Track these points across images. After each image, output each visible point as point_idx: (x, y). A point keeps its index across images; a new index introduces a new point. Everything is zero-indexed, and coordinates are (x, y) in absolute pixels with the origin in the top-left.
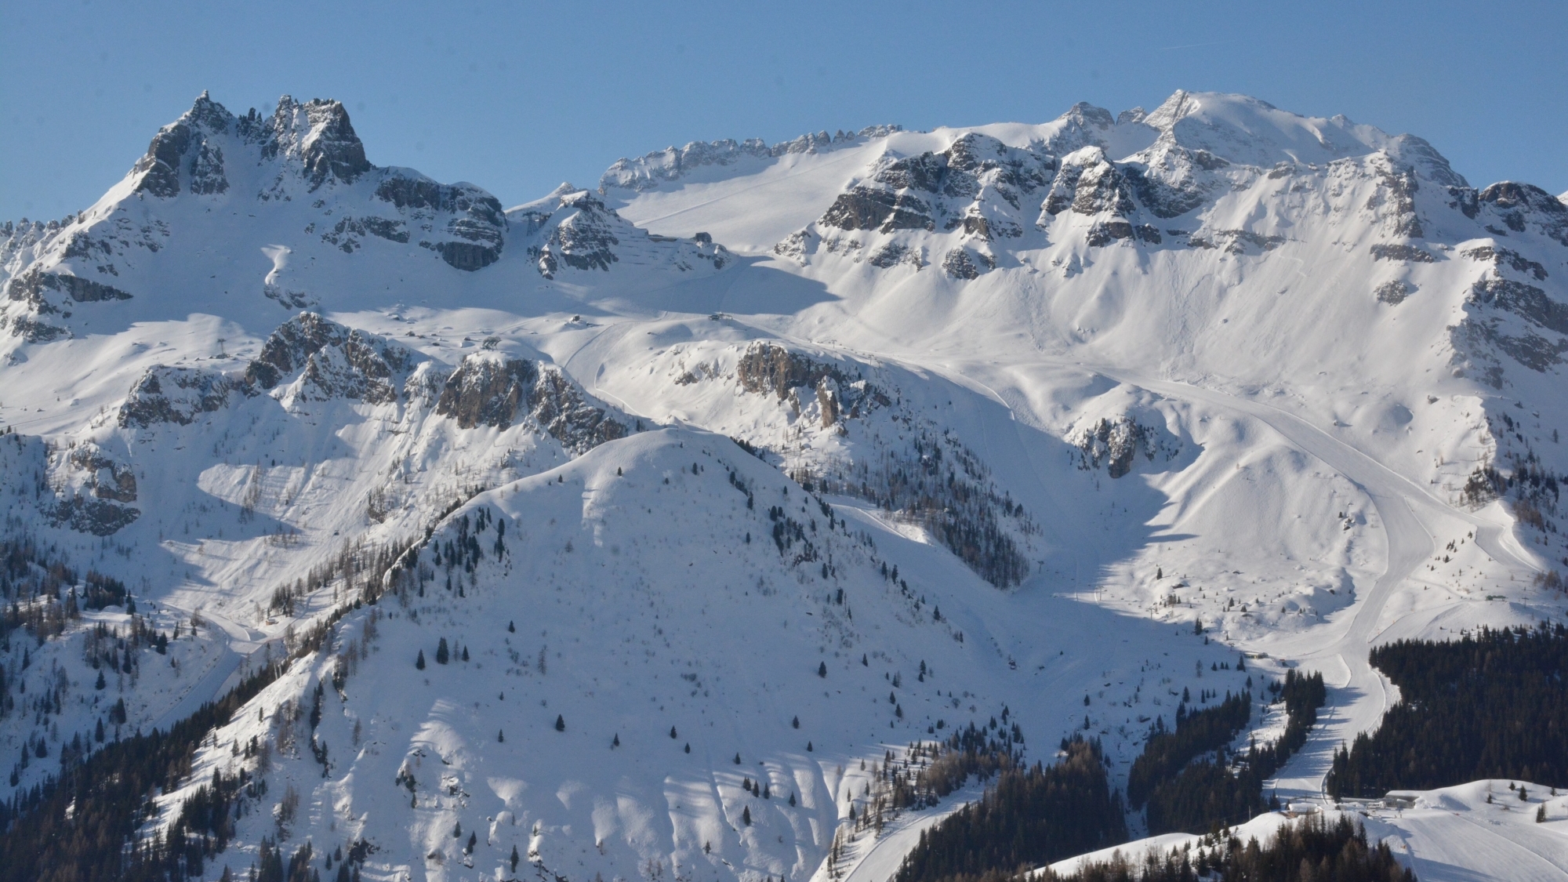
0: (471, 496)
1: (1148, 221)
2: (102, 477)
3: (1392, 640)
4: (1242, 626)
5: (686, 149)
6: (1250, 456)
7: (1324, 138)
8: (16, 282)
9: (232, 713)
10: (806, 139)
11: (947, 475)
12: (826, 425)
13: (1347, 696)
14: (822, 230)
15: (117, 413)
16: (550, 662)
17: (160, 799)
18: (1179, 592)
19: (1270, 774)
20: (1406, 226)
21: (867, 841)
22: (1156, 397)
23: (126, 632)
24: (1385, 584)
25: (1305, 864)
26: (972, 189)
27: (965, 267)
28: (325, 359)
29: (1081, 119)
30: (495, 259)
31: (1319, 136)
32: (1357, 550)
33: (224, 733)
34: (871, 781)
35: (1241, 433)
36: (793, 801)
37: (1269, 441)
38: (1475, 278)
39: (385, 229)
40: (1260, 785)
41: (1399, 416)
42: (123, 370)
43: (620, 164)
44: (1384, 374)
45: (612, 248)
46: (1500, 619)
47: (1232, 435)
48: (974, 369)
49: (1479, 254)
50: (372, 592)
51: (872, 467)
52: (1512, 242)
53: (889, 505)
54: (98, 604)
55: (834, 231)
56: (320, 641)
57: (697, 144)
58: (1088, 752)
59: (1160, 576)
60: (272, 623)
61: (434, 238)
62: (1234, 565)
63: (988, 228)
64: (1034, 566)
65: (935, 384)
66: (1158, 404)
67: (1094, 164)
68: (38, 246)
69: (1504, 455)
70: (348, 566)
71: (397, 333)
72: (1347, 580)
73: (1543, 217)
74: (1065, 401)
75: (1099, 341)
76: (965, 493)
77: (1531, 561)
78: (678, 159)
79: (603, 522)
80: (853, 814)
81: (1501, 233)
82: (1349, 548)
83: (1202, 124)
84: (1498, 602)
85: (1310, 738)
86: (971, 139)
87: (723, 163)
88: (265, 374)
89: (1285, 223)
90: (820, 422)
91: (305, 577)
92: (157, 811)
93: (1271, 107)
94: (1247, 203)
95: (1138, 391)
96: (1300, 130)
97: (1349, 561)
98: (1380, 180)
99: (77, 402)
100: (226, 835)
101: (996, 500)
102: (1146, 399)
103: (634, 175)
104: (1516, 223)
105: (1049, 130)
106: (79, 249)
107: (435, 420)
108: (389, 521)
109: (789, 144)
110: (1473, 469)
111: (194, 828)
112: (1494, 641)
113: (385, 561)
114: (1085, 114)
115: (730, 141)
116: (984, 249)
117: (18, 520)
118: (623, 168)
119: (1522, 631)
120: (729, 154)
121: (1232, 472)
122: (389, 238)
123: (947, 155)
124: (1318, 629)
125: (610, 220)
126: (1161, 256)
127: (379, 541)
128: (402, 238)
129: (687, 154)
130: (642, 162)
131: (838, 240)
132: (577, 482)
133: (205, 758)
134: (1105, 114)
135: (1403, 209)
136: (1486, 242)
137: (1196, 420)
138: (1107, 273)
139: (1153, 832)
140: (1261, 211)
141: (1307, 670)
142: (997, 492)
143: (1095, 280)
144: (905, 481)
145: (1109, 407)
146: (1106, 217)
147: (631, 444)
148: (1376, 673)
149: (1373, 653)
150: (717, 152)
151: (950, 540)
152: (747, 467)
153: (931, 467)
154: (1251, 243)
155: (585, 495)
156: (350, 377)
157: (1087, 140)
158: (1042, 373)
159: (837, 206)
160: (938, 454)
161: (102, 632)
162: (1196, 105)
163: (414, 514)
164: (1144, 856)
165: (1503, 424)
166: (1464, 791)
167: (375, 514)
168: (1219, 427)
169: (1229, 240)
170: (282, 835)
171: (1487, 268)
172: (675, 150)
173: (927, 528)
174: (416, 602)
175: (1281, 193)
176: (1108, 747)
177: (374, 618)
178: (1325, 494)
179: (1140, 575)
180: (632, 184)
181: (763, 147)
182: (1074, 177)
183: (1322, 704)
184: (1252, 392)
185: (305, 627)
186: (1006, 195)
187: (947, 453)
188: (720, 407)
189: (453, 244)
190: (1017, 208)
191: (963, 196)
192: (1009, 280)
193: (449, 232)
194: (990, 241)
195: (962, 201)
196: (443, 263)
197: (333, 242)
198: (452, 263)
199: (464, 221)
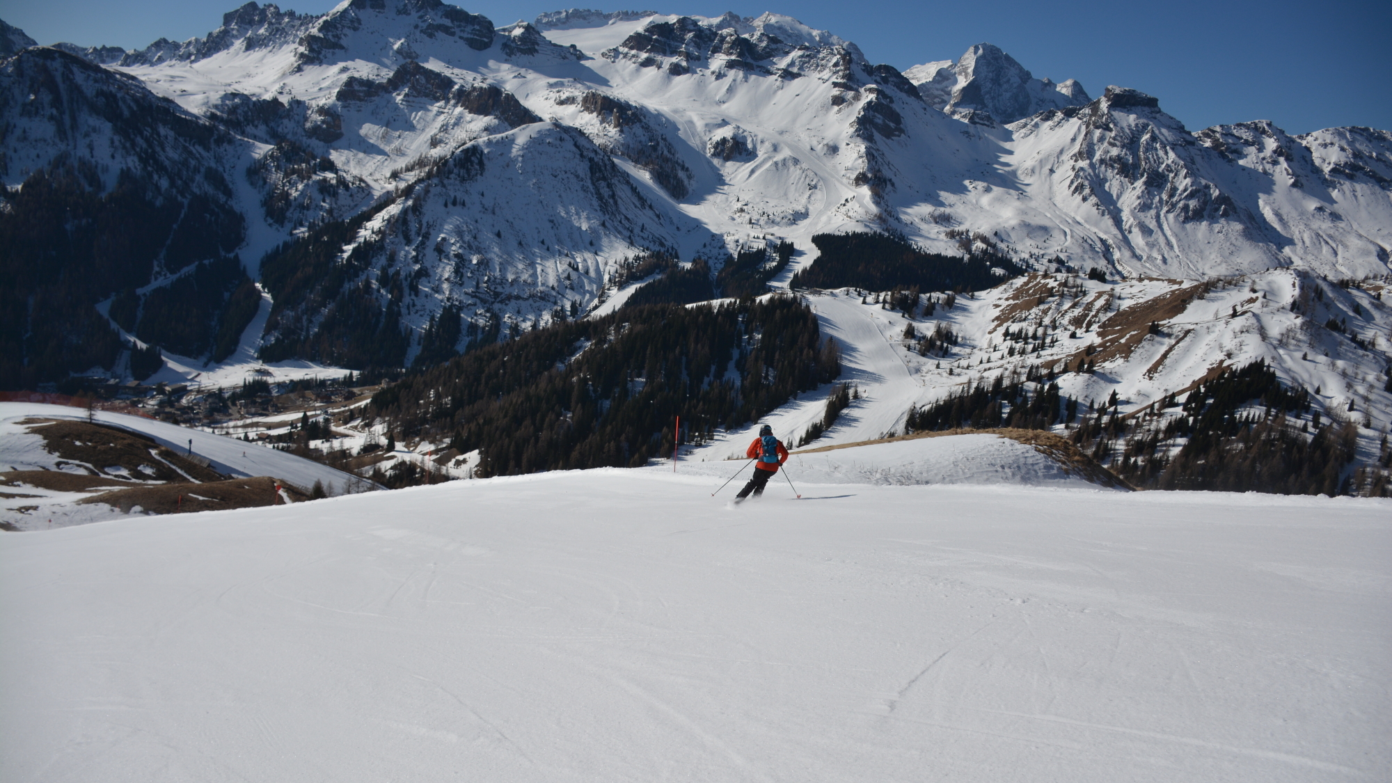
0: (471, 140)
1: (750, 60)
2: (329, 119)
3: (821, 233)
4: (766, 223)
5: (570, 11)
6: (779, 157)
8: (301, 39)
9: (372, 217)
10: (619, 12)
11: (660, 152)
12: (615, 127)
13: (801, 253)
14: (621, 49)
15: (336, 94)
16: (497, 210)
17: (345, 248)
18: (745, 207)
19: (770, 279)
20: (846, 75)
21: (614, 291)
22: (744, 131)
23: (334, 182)
24: (821, 213)
25: (778, 311)
26: (682, 41)
27: (676, 70)
28: (417, 80)
29: (728, 19)
30: (489, 47)
32: (812, 198)
33: (369, 225)
34: (618, 267)
35: (775, 148)
36: (587, 272)
37: (785, 153)
38: (869, 100)
39: (446, 30)
40: (765, 284)
41: (834, 149)
42: (339, 77)
43: (543, 14)
44: (829, 136)
45: (536, 47)
46: (860, 229)
47: (772, 149)
48: (676, 111)
49: (871, 90)
50: (430, 175)
51: (631, 146)
52: (883, 87)
53: (637, 162)
54: (324, 169)
55: (626, 50)
56: (407, 192)
57: (576, 10)
58: (703, 264)
59: (738, 200)
60: (390, 183)
61: (465, 35)
62: (766, 200)
63: (688, 56)
64: (690, 190)
65: (659, 115)
66: (745, 134)
67: (731, 35)
68: (311, 25)
69: (870, 169)
70: (421, 163)
71: (447, 72)
72: (807, 209)
73: (895, 79)
74: (710, 127)
75: (724, 106)
76: (667, 160)
77: (874, 209)
78: (567, 15)
79: (523, 156)
80: (610, 280)
81: (880, 84)
82: (809, 197)
83: (775, 27)
84: (859, 223)
85: (787, 267)
86: (684, 19)
87: (585, 19)
88: (394, 84)
89: (801, 68)
90: (612, 126)
91: (404, 166)
92: (343, 251)
93: (801, 23)
94: (788, 60)
95: (738, 127)
96: (810, 34)
97: (809, 202)
98: (838, 56)
99: (320, 89)
100: (368, 264)
101: (679, 164)
102: (741, 131)
103: (549, 20)
104: (885, 81)
105: (716, 21)
106: (326, 27)
107: (459, 109)
108: (438, 148)
110: (858, 172)
111: (356, 260)
112: (856, 236)
113: (435, 163)
114: (730, 16)
116: (684, 64)
117: (296, 133)
118: (544, 16)
119: (866, 234)
121: (770, 163)
122: (447, 34)
123: (674, 24)
124: (794, 226)
125: (537, 36)
126: (753, 77)
127: (434, 155)
128: (453, 34)
129: (571, 14)
130: (553, 15)
131: (627, 54)
132: (511, 141)
133: (360, 234)
134: (738, 17)
135: (845, 69)
136: (874, 86)
137: (759, 142)
138: (731, 80)
139: (722, 297)
140: (792, 64)
141: (788, 241)
142: (679, 161)
143: (726, 82)
144: (644, 153)
145: (726, 132)
146: (733, 57)
147: (536, 126)
148: (813, 245)
149: (813, 237)
151: (659, 178)
152: (581, 141)
153: (654, 148)
154: (788, 75)
155: (514, 146)
156: (426, 88)
157: (730, 26)
158: (702, 117)
159: (628, 40)
160: (658, 144)
161: (325, 180)
162: (773, 20)
163: (448, 146)
164: (719, 303)
165: (870, 155)
166: (836, 291)
167: (434, 143)
168: (767, 145)
169: (780, 72)
170: (390, 266)
171: (872, 96)
172: (566, 11)
173: (650, 172)
174: (446, 182)
175: (802, 57)
176: (711, 263)
177: (429, 185)
178: (804, 176)
179: (730, 199)
180: (546, 23)
182: (723, 39)
183: (792, 255)
184: (781, 133)
185: (402, 185)
186: (695, 42)
187: (662, 144)
188: (574, 116)
189: (472, 39)
190: (700, 49)
191: (679, 42)
192: (693, 78)
193: (471, 34)
194: (687, 61)
195: (678, 44)
196: (467, 46)
197: (425, 33)
198: (471, 46)
199: (477, 30)
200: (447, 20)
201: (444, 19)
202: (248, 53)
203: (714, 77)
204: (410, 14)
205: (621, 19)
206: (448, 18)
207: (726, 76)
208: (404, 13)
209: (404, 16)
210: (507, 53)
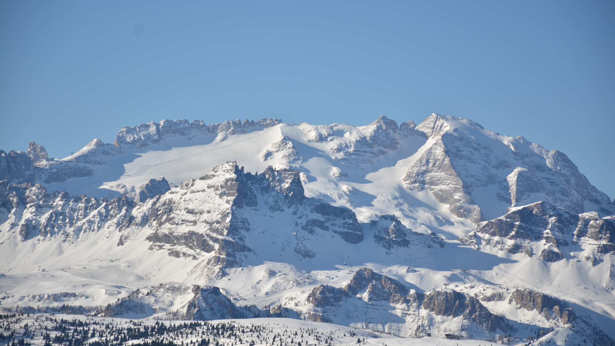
5: (162, 123)
7: (515, 149)
10: (229, 123)
14: (481, 235)
27: (550, 256)
30: (363, 239)
31: (513, 148)
39: (321, 225)
43: (125, 129)
55: (487, 236)
57: (167, 121)
61: (338, 229)
63: (556, 241)
78: (158, 129)
103: (134, 138)
107: (424, 311)
109: (219, 125)
115: (186, 120)
116: (556, 250)
118: (128, 132)
120: (186, 128)
122: (322, 229)
128: (327, 229)
129: (163, 127)
130: (138, 129)
131: (490, 240)
146: (604, 242)
150: (179, 127)
172: (155, 124)
180: (136, 143)
181: (204, 125)
186: (560, 228)
189: (347, 232)
190: (563, 233)
191: (541, 227)
192: (570, 265)
193: (344, 227)
194: (558, 247)
195: (541, 229)
196: (343, 240)
197: (306, 230)
198: (347, 240)
199: (350, 224)
200: (317, 214)
201: (315, 214)
202: (30, 242)
203: (590, 264)
204: (283, 210)
205: (234, 133)
206: (318, 213)
207: (602, 261)
208: (278, 209)
209: (278, 212)
210: (384, 246)
